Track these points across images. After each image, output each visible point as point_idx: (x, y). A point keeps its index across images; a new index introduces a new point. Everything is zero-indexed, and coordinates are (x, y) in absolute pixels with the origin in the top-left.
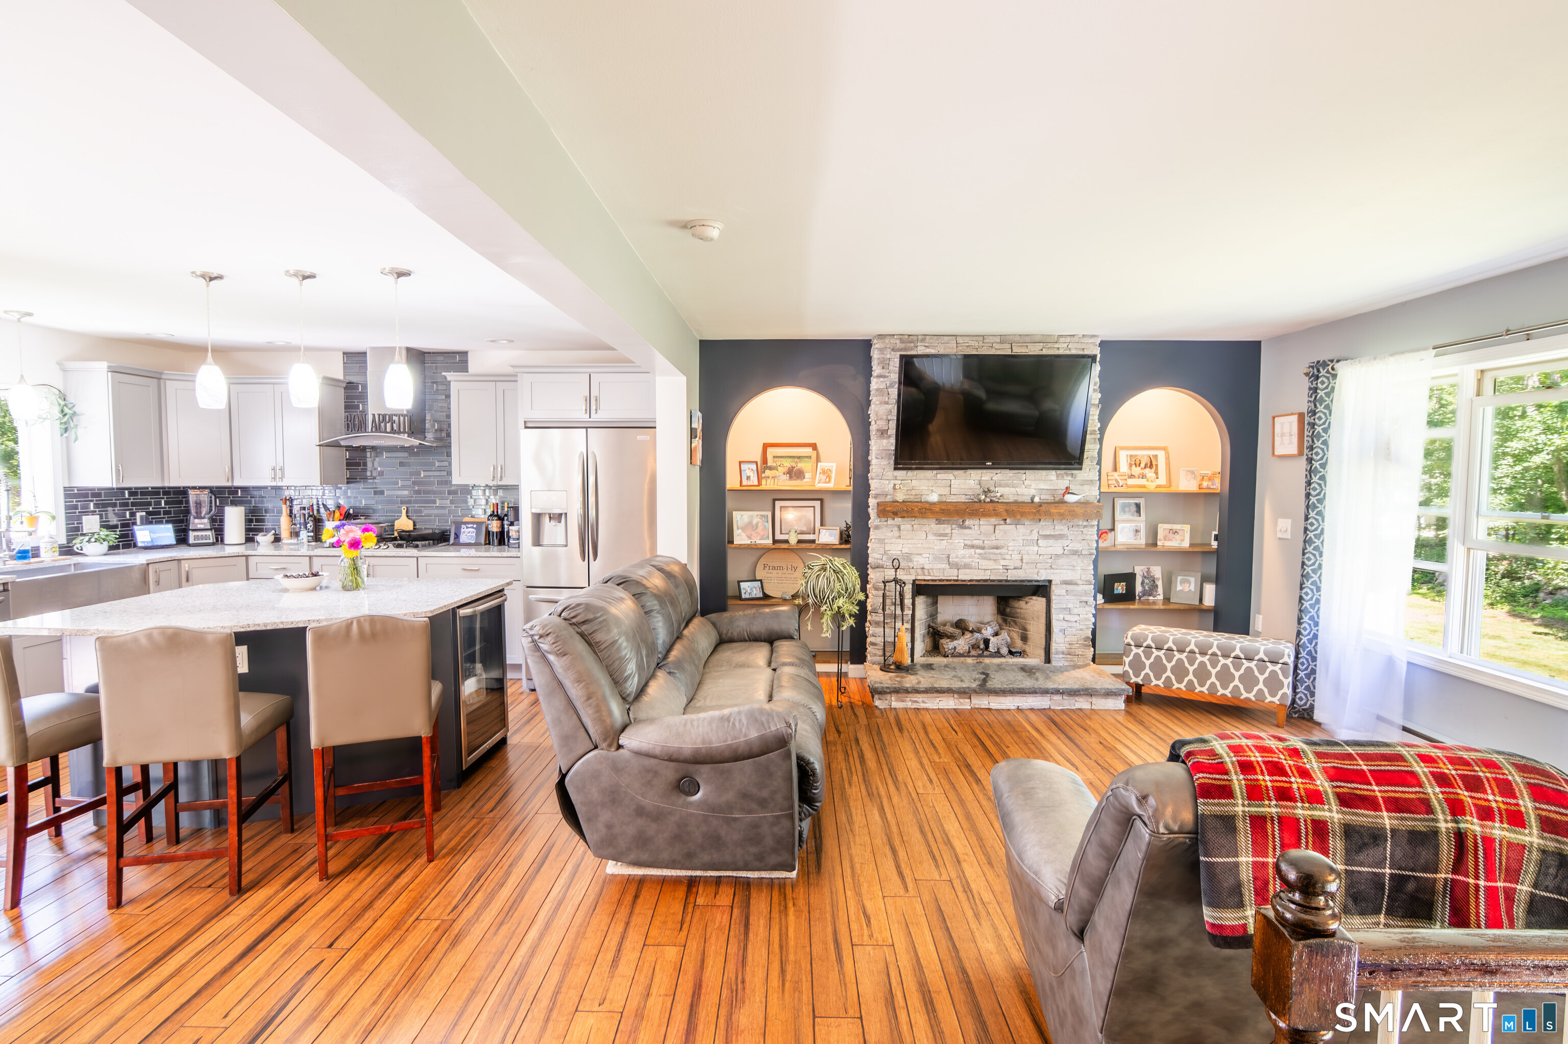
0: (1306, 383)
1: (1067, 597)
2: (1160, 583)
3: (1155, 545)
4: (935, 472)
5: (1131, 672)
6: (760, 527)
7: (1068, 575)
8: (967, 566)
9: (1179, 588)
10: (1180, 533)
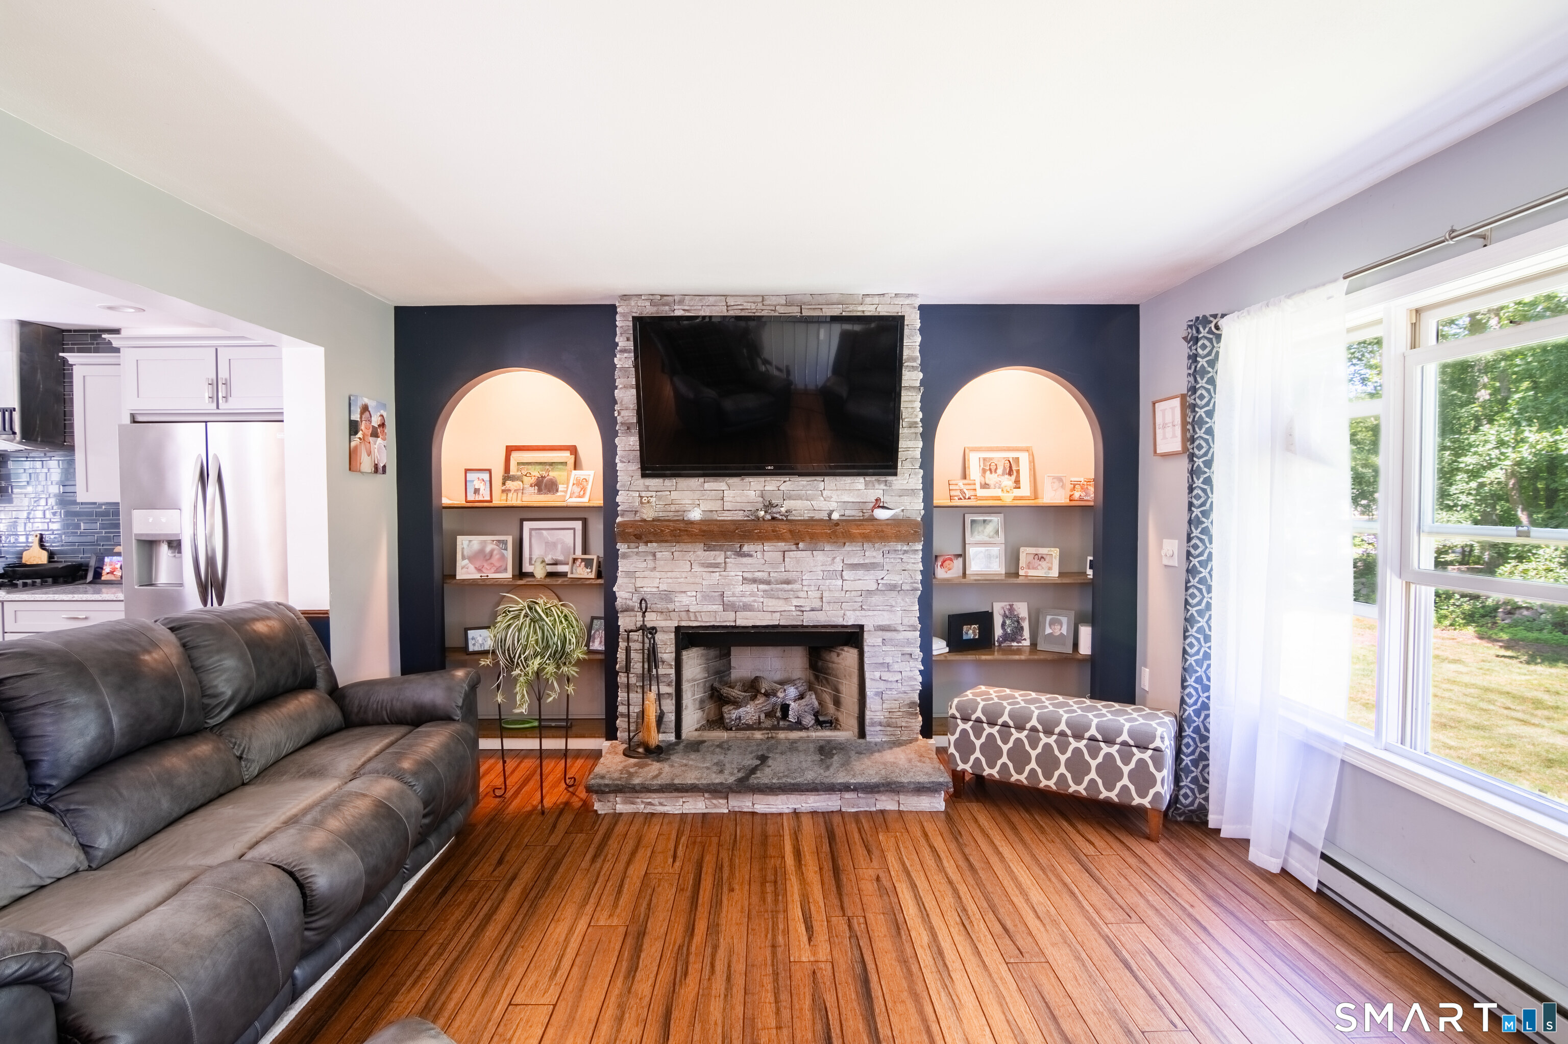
0: (1184, 349)
1: (884, 648)
2: (1026, 625)
3: (1017, 575)
4: (701, 480)
5: (957, 755)
6: (496, 556)
7: (884, 619)
8: (747, 608)
9: (1048, 631)
10: (1048, 558)
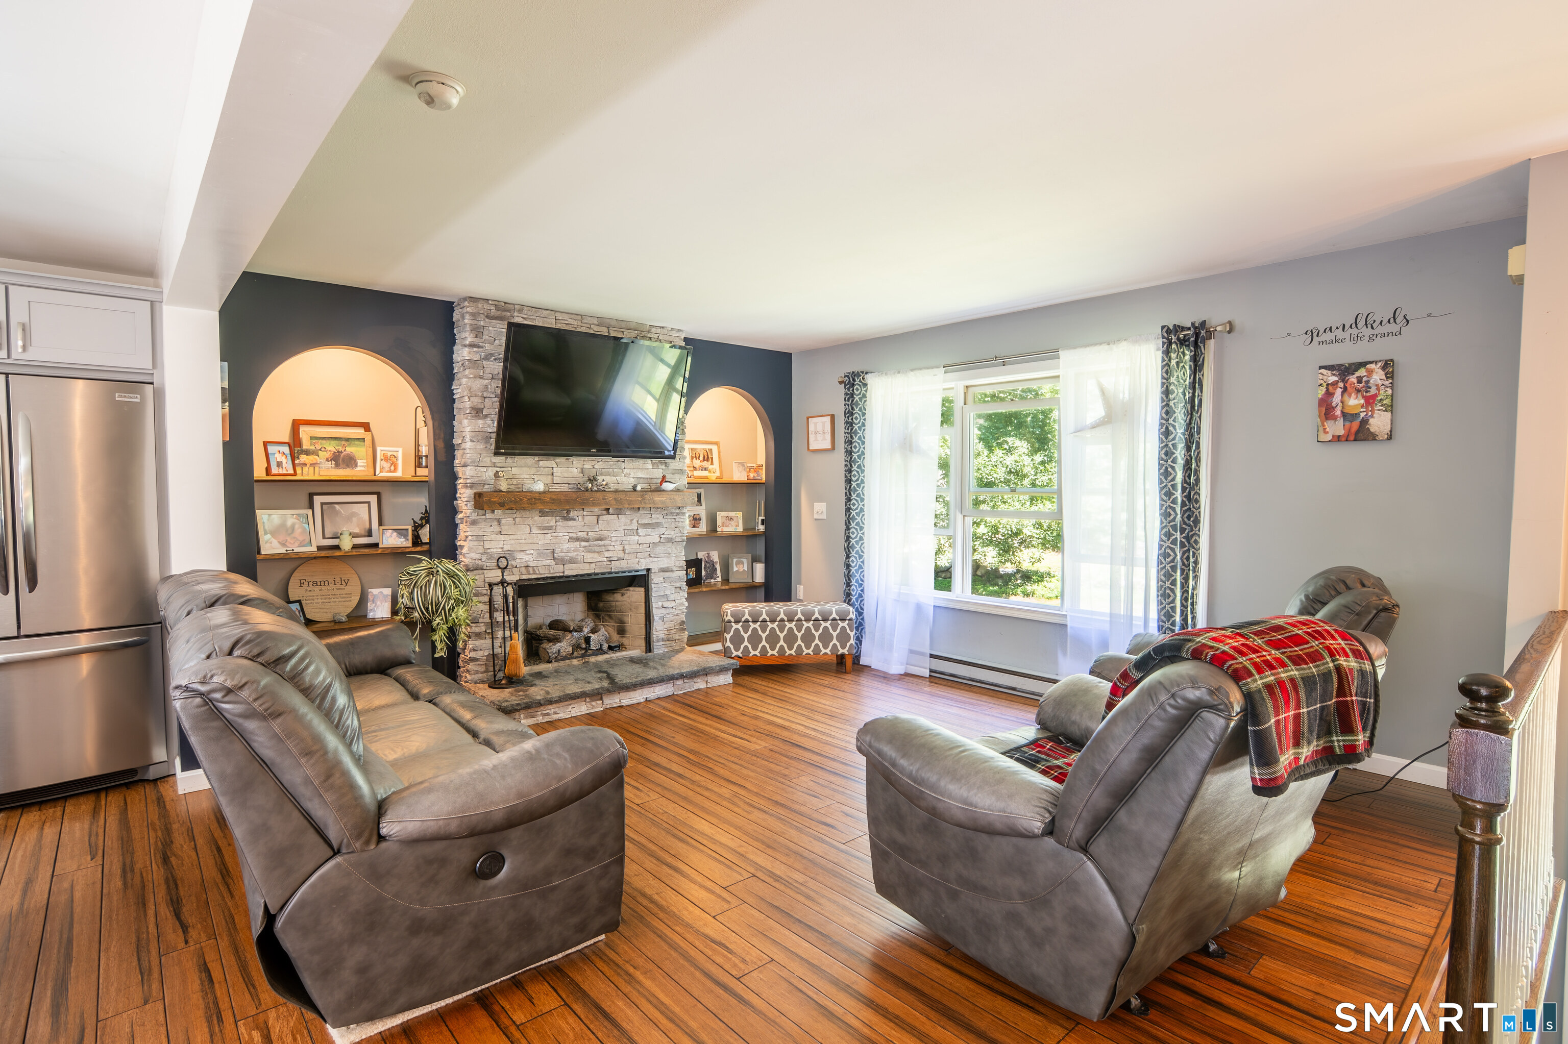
0: (842, 389)
1: (665, 585)
2: (718, 567)
3: (715, 531)
4: (537, 458)
5: (732, 647)
6: (298, 531)
7: (664, 563)
8: (572, 561)
9: (735, 569)
10: (735, 519)
